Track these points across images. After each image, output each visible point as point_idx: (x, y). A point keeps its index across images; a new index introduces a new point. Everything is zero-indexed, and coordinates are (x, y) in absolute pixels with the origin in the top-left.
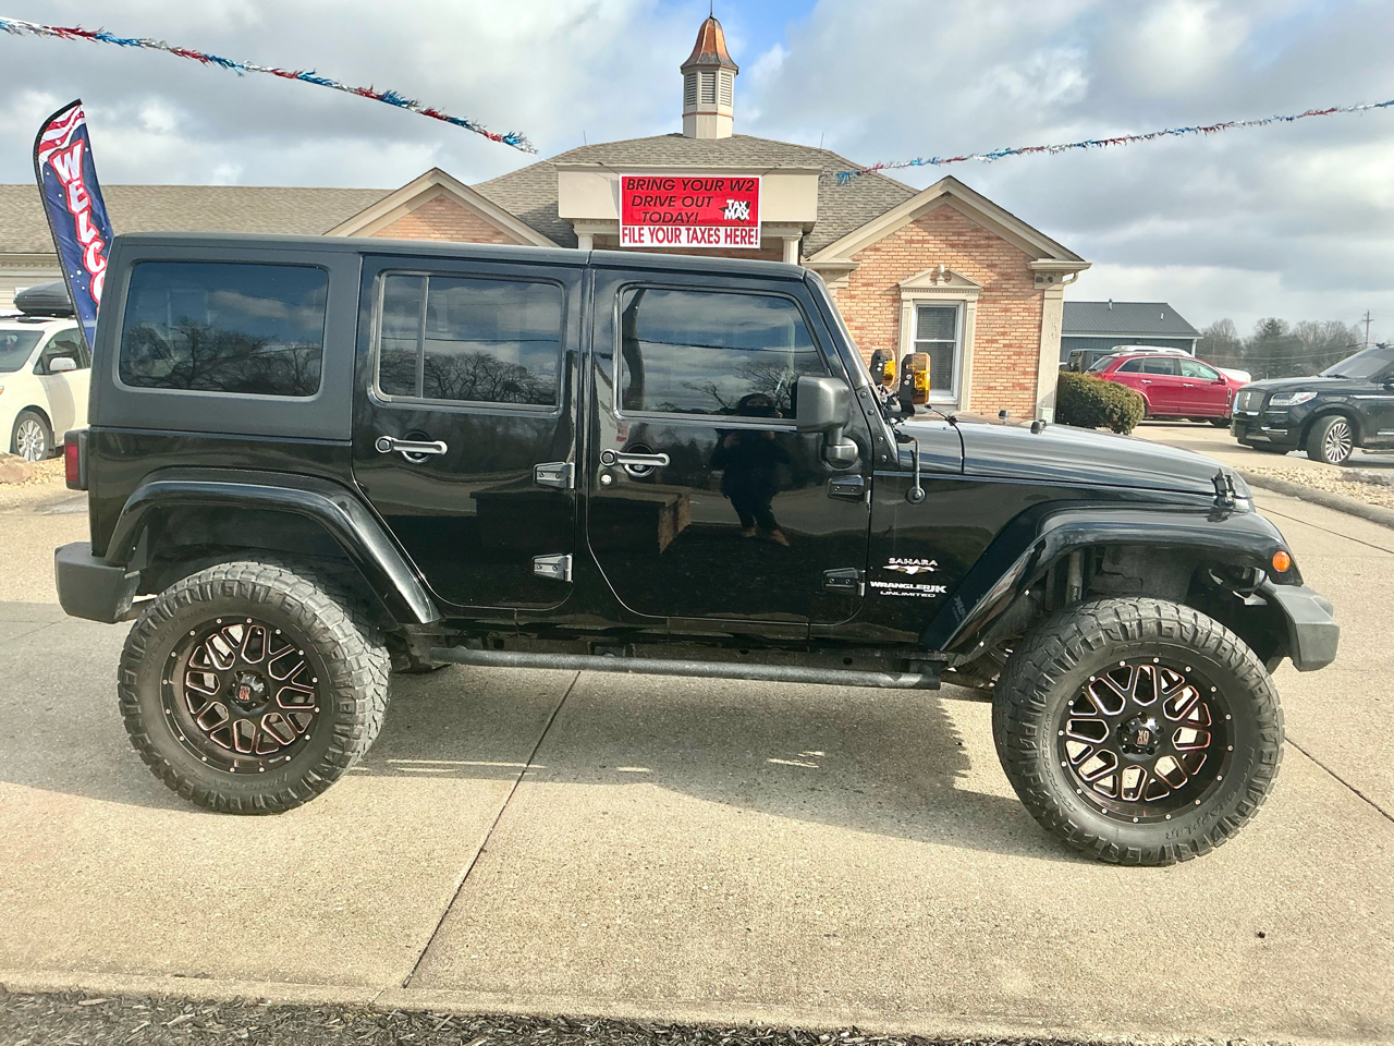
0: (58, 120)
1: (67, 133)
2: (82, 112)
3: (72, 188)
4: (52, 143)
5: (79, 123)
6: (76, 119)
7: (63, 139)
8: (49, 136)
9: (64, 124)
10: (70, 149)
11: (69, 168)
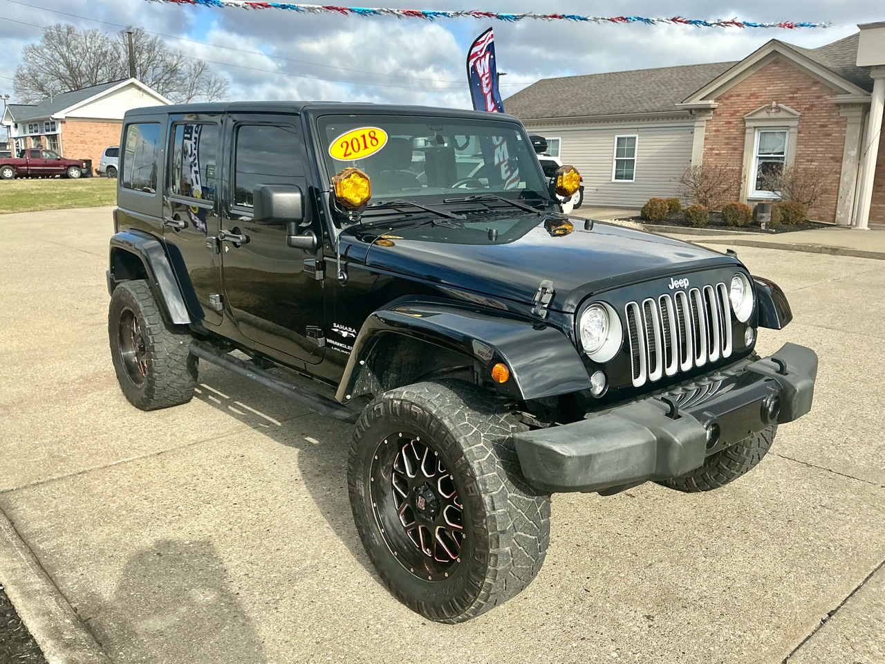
0: (480, 40)
1: (483, 49)
2: (492, 35)
3: (484, 79)
4: (476, 54)
5: (490, 41)
6: (490, 39)
7: (481, 51)
8: (475, 50)
9: (483, 42)
10: (484, 56)
11: (483, 67)
